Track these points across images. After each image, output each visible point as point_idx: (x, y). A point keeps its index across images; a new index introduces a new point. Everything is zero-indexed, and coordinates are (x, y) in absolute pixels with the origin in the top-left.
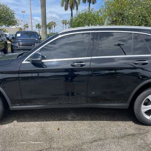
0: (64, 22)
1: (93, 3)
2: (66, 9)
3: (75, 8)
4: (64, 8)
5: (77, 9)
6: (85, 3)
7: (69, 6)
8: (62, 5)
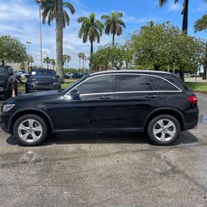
0: (81, 56)
1: (118, 34)
2: (85, 41)
3: (96, 40)
4: (82, 39)
5: (98, 41)
6: (108, 34)
7: (88, 37)
8: (80, 36)
